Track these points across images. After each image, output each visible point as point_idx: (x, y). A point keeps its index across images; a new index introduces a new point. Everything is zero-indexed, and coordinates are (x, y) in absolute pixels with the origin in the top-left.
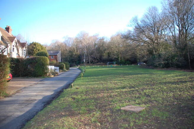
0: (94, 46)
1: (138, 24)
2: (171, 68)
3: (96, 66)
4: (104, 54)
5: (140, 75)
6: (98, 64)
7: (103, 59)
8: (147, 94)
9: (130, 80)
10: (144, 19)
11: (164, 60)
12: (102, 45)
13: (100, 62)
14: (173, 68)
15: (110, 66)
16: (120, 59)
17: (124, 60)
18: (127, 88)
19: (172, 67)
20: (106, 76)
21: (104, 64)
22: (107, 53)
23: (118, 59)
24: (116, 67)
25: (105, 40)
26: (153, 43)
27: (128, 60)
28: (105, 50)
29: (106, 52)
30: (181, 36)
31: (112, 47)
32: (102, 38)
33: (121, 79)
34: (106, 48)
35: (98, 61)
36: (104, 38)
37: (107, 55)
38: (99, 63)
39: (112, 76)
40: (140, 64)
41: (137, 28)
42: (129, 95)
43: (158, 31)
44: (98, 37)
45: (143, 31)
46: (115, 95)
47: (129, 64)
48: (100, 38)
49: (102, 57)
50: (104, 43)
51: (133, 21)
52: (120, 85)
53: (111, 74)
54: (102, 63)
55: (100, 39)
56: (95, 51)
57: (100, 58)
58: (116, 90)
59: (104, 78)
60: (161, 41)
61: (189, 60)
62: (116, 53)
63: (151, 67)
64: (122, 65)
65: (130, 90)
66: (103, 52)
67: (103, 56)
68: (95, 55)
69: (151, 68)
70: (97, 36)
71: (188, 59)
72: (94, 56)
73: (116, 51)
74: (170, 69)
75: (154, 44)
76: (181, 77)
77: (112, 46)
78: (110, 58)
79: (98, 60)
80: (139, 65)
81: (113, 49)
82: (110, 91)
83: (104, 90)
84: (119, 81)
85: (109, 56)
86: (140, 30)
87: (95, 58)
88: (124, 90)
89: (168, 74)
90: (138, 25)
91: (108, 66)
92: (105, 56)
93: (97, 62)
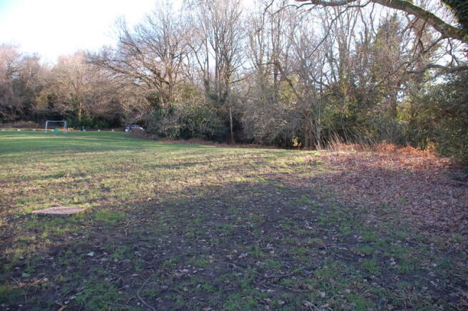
0: (7, 75)
1: (126, 32)
2: (194, 139)
3: (11, 130)
4: (38, 99)
5: (112, 152)
6: (18, 124)
7: (33, 113)
8: (106, 186)
9: (84, 161)
10: (143, 23)
11: (180, 122)
12: (32, 75)
13: (26, 120)
14: (197, 139)
15: (53, 130)
16: (80, 114)
17: (91, 117)
18: (66, 177)
19: (196, 137)
20: (27, 153)
21: (37, 125)
22: (46, 98)
23: (74, 114)
24: (68, 134)
25: (41, 63)
26: (161, 82)
27: (101, 118)
28: (41, 88)
29: (42, 93)
30: (220, 72)
31: (61, 83)
32: (32, 56)
33: (64, 159)
34: (44, 83)
35: (18, 117)
36: (38, 56)
37: (47, 103)
38: (23, 122)
39: (44, 152)
40: (130, 129)
41: (126, 43)
42: (67, 190)
43: (173, 56)
44: (19, 51)
45: (138, 50)
46: (33, 191)
47: (103, 128)
48: (24, 55)
49: (31, 107)
50: (37, 69)
51: (116, 23)
52: (55, 171)
53: (44, 148)
54: (30, 122)
55: (27, 58)
56: (11, 89)
57: (25, 109)
58: (39, 181)
59: (19, 157)
60: (178, 79)
61: (232, 125)
62: (70, 98)
63: (153, 136)
64: (84, 130)
65: (73, 180)
66: (35, 93)
67: (35, 104)
68: (10, 99)
69: (151, 139)
70: (16, 47)
71: (229, 123)
72: (7, 101)
73: (72, 94)
74: (191, 143)
75: (161, 84)
76: (193, 156)
77: (61, 81)
78: (53, 110)
79: (18, 113)
80: (126, 130)
81: (61, 87)
82: (23, 183)
83: (10, 182)
84: (56, 164)
85: (51, 105)
86: (131, 47)
87: (8, 109)
88: (58, 181)
89: (173, 150)
90: (128, 35)
91: (46, 132)
92: (40, 105)
93: (17, 120)
